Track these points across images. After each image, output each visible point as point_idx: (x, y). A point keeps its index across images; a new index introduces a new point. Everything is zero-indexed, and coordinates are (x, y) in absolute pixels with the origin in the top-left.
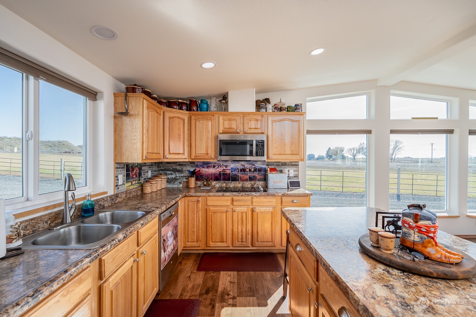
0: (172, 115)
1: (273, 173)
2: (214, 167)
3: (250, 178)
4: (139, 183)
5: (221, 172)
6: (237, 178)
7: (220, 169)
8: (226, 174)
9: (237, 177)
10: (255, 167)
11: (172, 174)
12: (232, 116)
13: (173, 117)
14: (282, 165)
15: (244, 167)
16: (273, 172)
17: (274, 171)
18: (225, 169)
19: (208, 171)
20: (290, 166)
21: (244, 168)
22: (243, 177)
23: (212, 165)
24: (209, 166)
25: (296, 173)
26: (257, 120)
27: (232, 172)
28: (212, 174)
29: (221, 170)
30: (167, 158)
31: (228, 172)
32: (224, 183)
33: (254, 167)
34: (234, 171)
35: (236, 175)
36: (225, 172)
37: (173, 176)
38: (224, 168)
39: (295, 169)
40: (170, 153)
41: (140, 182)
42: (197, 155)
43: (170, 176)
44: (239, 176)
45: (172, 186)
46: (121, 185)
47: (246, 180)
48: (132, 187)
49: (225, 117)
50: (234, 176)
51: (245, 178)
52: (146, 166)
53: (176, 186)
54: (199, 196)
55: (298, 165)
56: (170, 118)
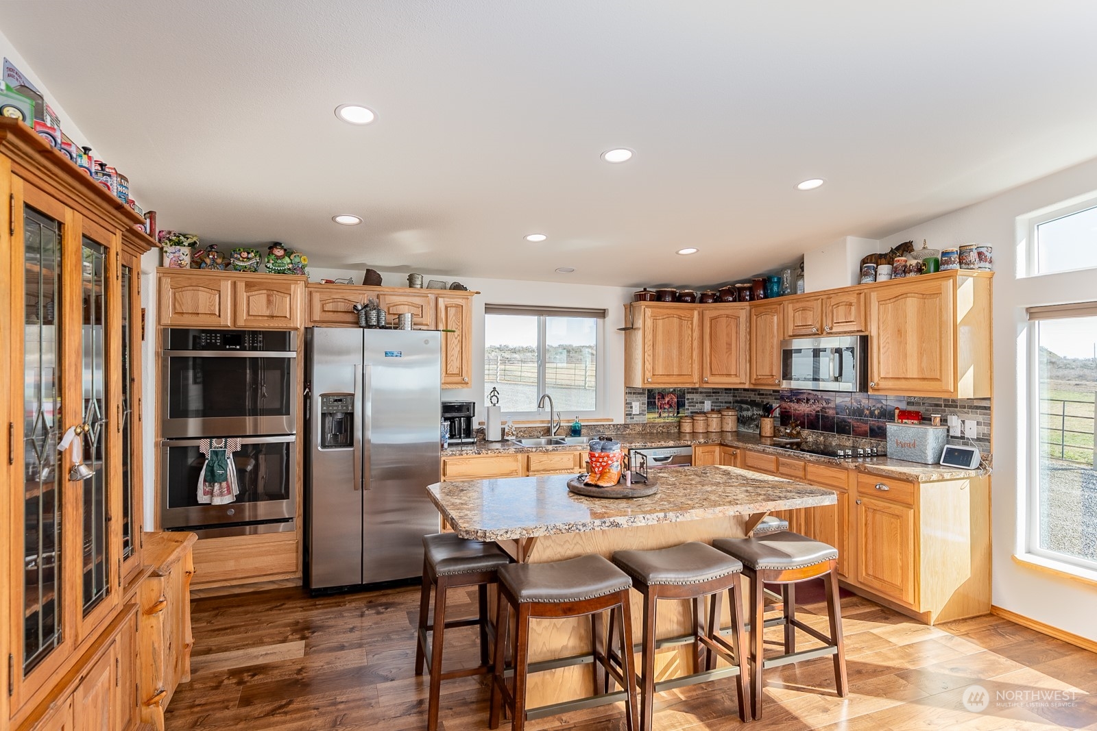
0: (715, 313)
1: (905, 423)
2: (807, 402)
3: (872, 430)
4: (677, 417)
5: (818, 412)
6: (847, 428)
7: (817, 407)
8: (828, 417)
9: (847, 425)
10: (882, 407)
11: (748, 410)
12: (808, 301)
13: (716, 318)
14: (946, 406)
15: (861, 405)
16: (904, 421)
17: (908, 419)
18: (826, 406)
19: (799, 409)
20: (966, 410)
21: (859, 406)
22: (858, 427)
23: (805, 396)
24: (800, 399)
25: (985, 429)
26: (851, 305)
27: (837, 414)
28: (805, 415)
29: (819, 409)
30: (707, 383)
31: (831, 412)
32: (822, 434)
33: (879, 405)
34: (841, 412)
35: (844, 420)
36: (826, 412)
37: (749, 413)
38: (824, 404)
39: (981, 418)
40: (712, 375)
41: (679, 415)
42: (759, 377)
43: (745, 413)
44: (850, 423)
45: (746, 431)
46: (637, 415)
47: (864, 435)
48: (657, 420)
49: (798, 305)
50: (841, 422)
51: (863, 429)
52: (697, 393)
53: (751, 431)
54: (737, 448)
55: (989, 408)
56: (712, 319)
